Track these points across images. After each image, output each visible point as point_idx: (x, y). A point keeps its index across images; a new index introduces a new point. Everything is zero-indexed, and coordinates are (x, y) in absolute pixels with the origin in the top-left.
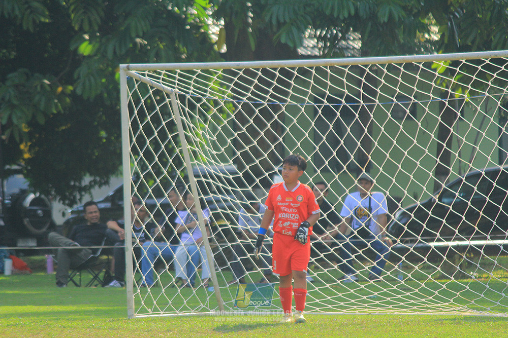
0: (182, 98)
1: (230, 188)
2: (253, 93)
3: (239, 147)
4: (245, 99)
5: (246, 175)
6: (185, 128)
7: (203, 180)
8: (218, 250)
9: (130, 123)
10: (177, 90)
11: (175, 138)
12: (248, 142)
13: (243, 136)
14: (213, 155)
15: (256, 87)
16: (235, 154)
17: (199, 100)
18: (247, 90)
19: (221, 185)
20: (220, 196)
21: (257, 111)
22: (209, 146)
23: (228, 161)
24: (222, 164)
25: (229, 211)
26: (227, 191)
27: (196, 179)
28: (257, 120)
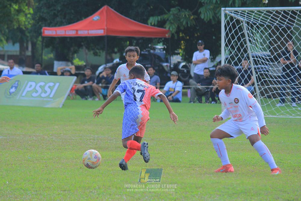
0: (248, 23)
1: (267, 63)
2: (279, 21)
3: (272, 45)
4: (275, 24)
5: (275, 57)
6: (249, 37)
7: (256, 59)
8: (261, 89)
9: (225, 34)
10: (246, 20)
11: (245, 40)
12: (276, 43)
13: (274, 40)
14: (260, 48)
15: (281, 19)
16: (270, 48)
17: (255, 24)
18: (277, 20)
19: (263, 61)
20: (263, 66)
21: (280, 29)
22: (259, 44)
23: (267, 51)
24: (264, 52)
25: (267, 73)
26: (266, 64)
27: (253, 59)
28: (280, 33)
